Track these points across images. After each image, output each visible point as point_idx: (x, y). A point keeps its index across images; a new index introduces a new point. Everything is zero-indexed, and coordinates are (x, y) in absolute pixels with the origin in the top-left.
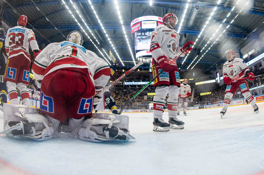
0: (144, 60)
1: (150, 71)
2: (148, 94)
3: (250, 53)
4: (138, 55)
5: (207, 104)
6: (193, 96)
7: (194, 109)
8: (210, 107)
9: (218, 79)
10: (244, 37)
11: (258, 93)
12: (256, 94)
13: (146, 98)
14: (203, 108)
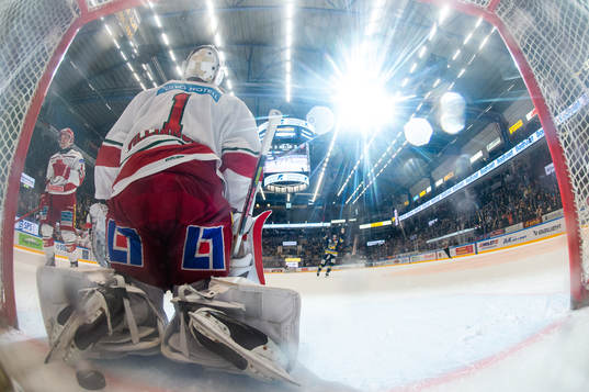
0: (278, 189)
1: (289, 206)
2: (285, 243)
3: (447, 178)
4: (267, 181)
5: (379, 260)
6: (355, 246)
7: (358, 267)
8: (382, 265)
9: (395, 219)
10: (437, 153)
11: (459, 241)
12: (456, 244)
13: (280, 249)
14: (371, 265)
